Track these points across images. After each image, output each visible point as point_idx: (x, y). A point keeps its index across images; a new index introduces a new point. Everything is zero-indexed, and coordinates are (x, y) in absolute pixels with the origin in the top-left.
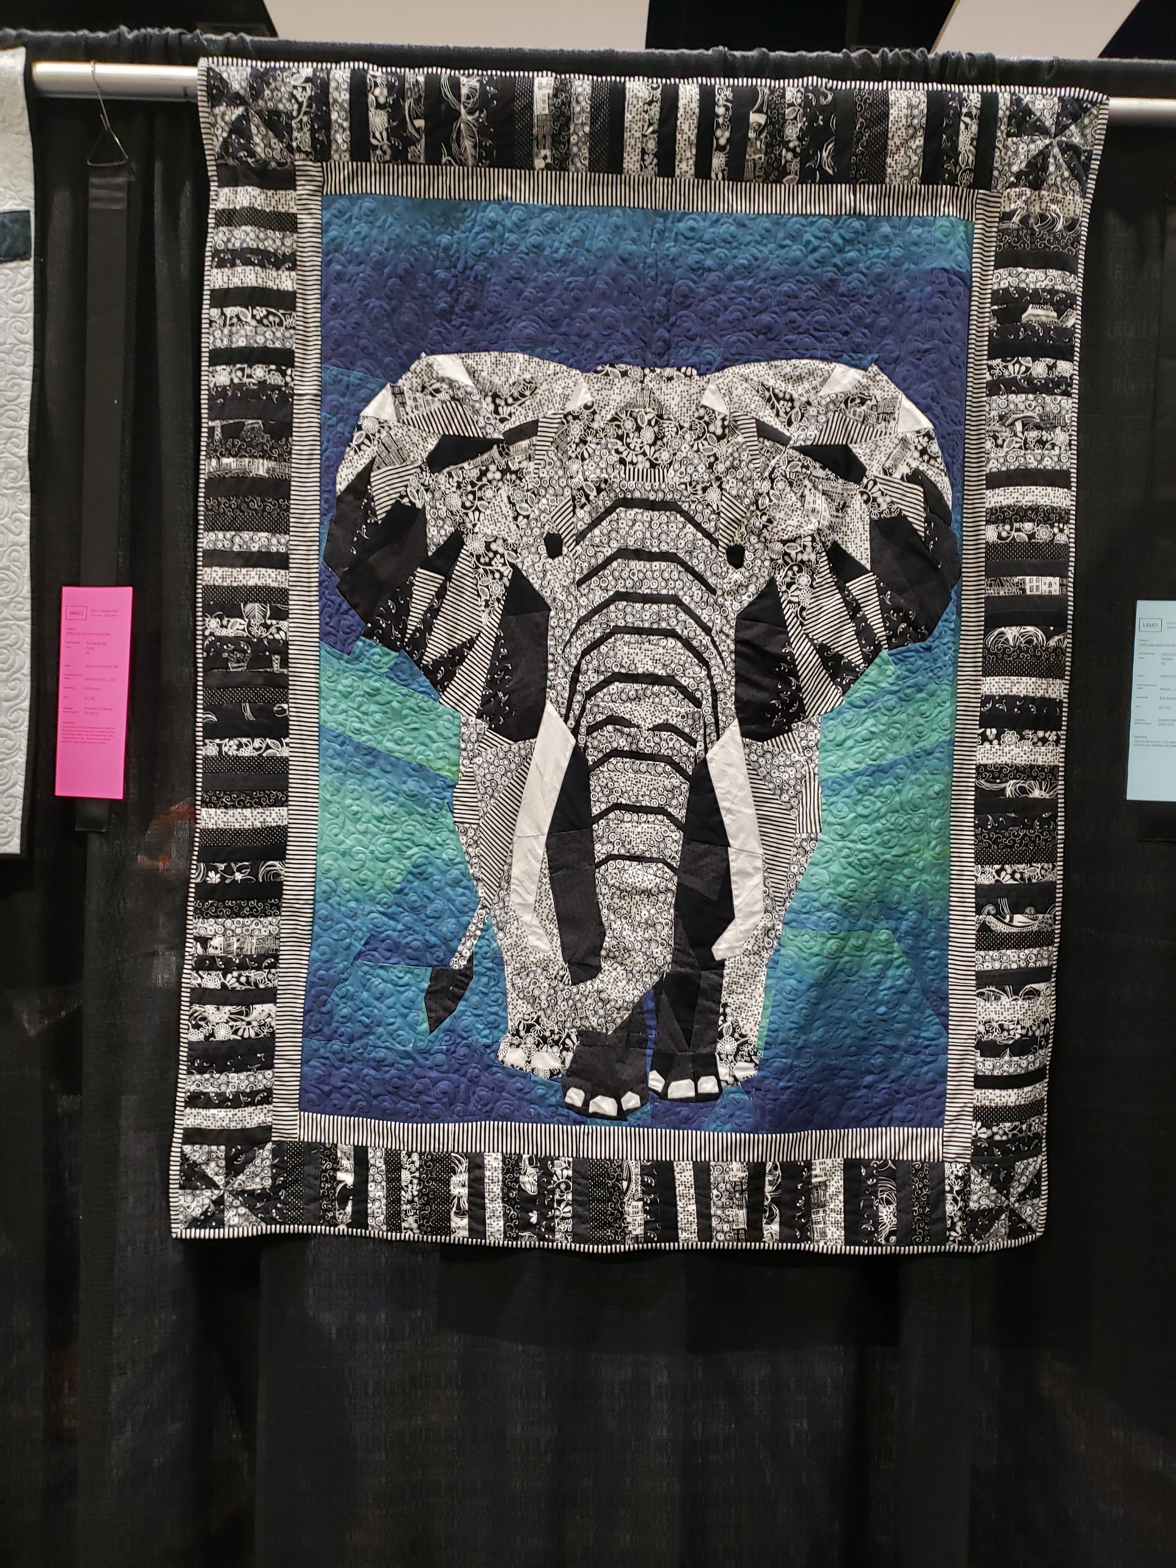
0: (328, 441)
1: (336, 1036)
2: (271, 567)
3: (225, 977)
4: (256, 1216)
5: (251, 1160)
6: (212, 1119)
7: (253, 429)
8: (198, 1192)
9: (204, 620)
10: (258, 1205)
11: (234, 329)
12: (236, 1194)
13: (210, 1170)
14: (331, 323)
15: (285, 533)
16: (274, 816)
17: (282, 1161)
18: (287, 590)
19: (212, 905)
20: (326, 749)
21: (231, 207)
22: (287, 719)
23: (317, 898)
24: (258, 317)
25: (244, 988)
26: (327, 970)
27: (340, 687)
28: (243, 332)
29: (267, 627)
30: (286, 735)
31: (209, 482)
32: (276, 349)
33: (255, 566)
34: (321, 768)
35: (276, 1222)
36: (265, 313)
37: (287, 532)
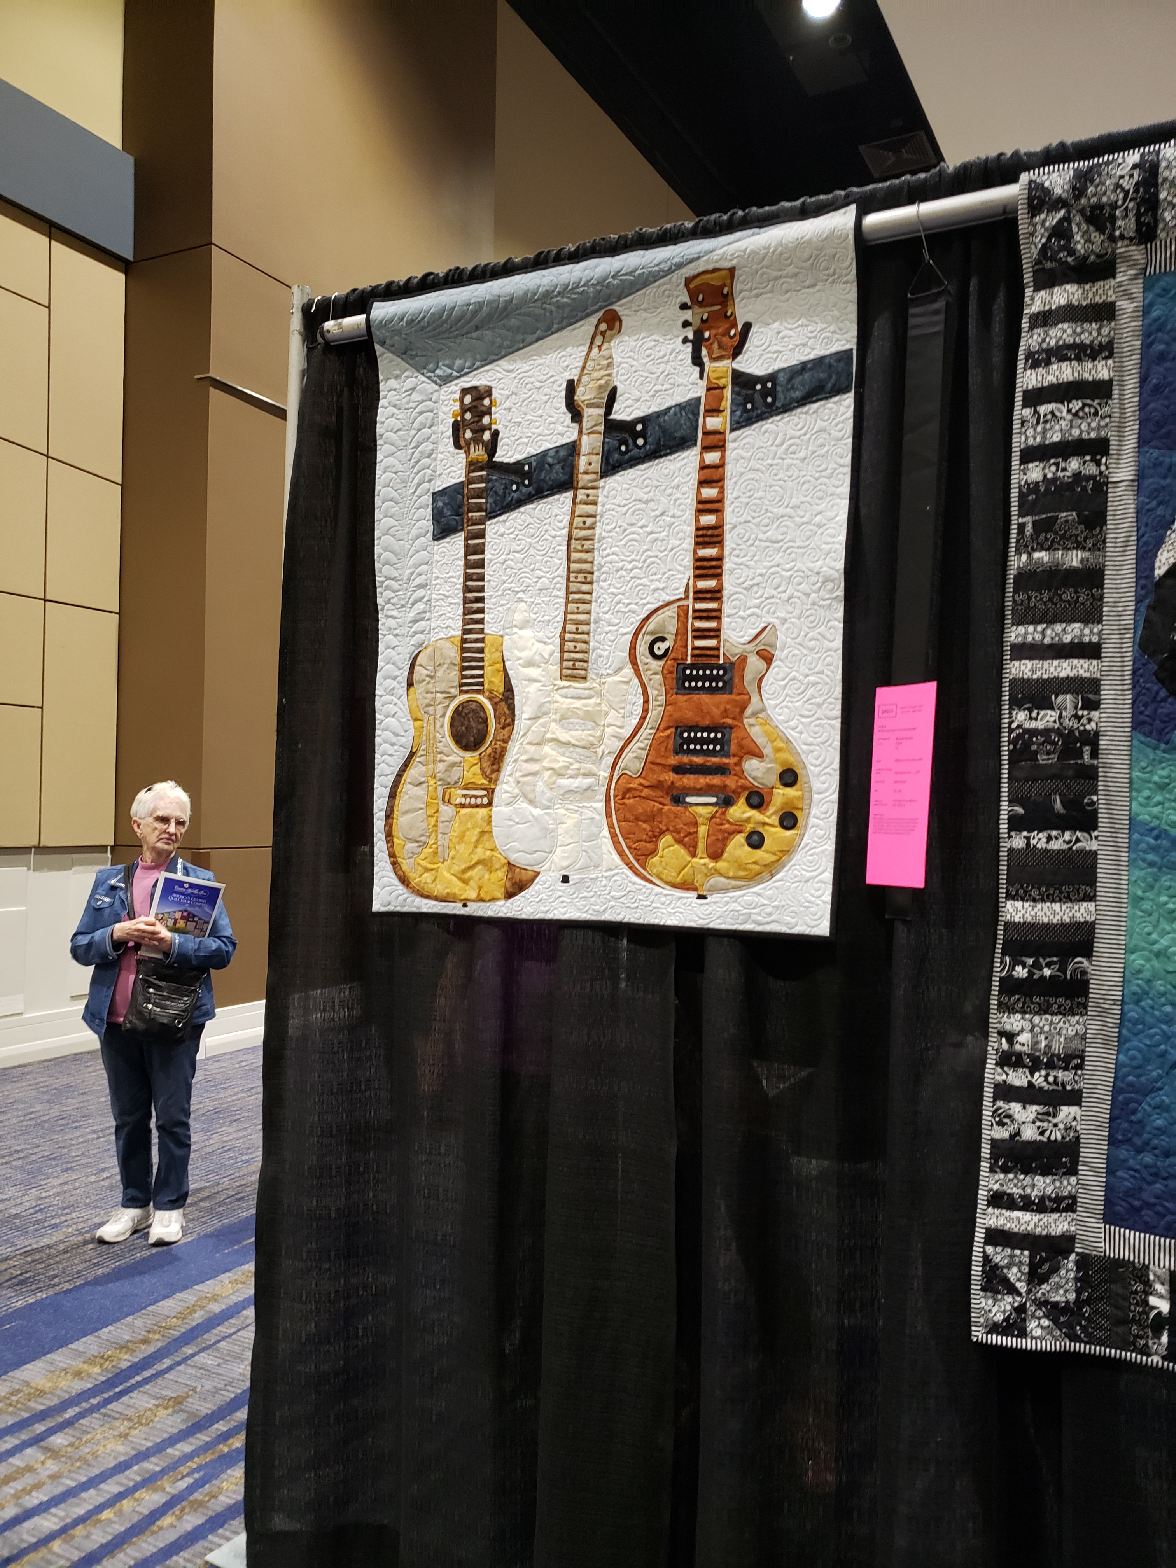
0: (1147, 525)
1: (1149, 1148)
2: (1084, 657)
3: (1032, 1075)
4: (1061, 1331)
5: (1055, 1270)
6: (1016, 1222)
7: (1067, 521)
8: (999, 1296)
9: (1010, 713)
10: (1062, 1319)
11: (1048, 426)
12: (1041, 1304)
13: (1013, 1274)
14: (1151, 406)
15: (1098, 623)
16: (1082, 911)
17: (1086, 1274)
18: (1099, 680)
19: (1018, 1000)
20: (1138, 843)
21: (1047, 308)
22: (1096, 812)
23: (1126, 999)
24: (1074, 411)
25: (1051, 1088)
26: (1138, 1076)
27: (1156, 778)
28: (1057, 427)
29: (1079, 718)
30: (1095, 828)
31: (1018, 578)
32: (1090, 440)
33: (1067, 657)
34: (1132, 863)
35: (1081, 1341)
36: (1080, 404)
37: (1100, 621)
